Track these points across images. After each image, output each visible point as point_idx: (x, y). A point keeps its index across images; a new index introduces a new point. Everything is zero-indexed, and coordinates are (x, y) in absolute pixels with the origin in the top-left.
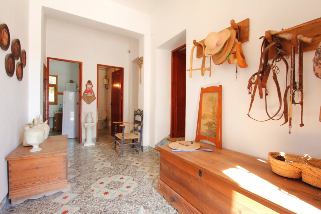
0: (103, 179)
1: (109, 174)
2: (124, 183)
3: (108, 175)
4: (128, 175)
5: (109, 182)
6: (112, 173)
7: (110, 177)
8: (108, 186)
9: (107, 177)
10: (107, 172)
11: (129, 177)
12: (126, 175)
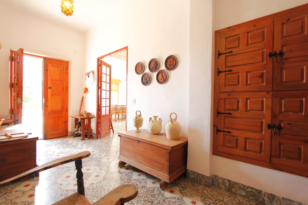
0: (99, 181)
1: (94, 188)
2: (73, 180)
3: (95, 186)
4: (67, 190)
5: (90, 178)
6: (91, 191)
7: (92, 184)
8: (89, 175)
9: (96, 184)
10: (99, 191)
11: (67, 188)
12: (71, 190)
